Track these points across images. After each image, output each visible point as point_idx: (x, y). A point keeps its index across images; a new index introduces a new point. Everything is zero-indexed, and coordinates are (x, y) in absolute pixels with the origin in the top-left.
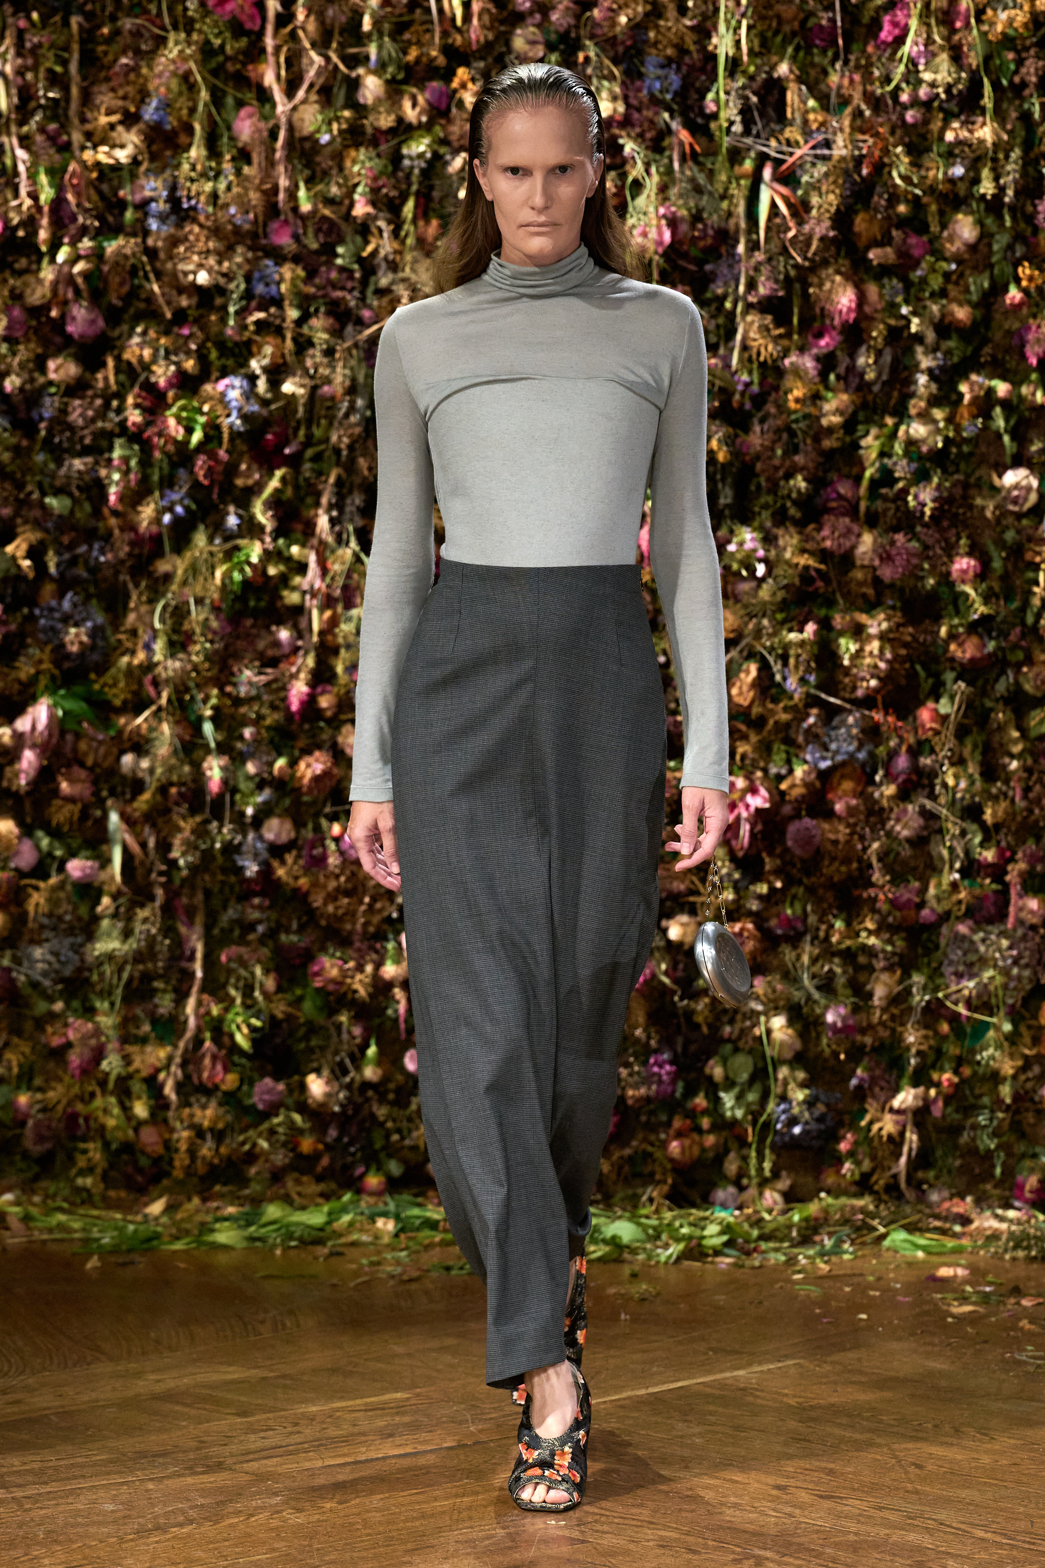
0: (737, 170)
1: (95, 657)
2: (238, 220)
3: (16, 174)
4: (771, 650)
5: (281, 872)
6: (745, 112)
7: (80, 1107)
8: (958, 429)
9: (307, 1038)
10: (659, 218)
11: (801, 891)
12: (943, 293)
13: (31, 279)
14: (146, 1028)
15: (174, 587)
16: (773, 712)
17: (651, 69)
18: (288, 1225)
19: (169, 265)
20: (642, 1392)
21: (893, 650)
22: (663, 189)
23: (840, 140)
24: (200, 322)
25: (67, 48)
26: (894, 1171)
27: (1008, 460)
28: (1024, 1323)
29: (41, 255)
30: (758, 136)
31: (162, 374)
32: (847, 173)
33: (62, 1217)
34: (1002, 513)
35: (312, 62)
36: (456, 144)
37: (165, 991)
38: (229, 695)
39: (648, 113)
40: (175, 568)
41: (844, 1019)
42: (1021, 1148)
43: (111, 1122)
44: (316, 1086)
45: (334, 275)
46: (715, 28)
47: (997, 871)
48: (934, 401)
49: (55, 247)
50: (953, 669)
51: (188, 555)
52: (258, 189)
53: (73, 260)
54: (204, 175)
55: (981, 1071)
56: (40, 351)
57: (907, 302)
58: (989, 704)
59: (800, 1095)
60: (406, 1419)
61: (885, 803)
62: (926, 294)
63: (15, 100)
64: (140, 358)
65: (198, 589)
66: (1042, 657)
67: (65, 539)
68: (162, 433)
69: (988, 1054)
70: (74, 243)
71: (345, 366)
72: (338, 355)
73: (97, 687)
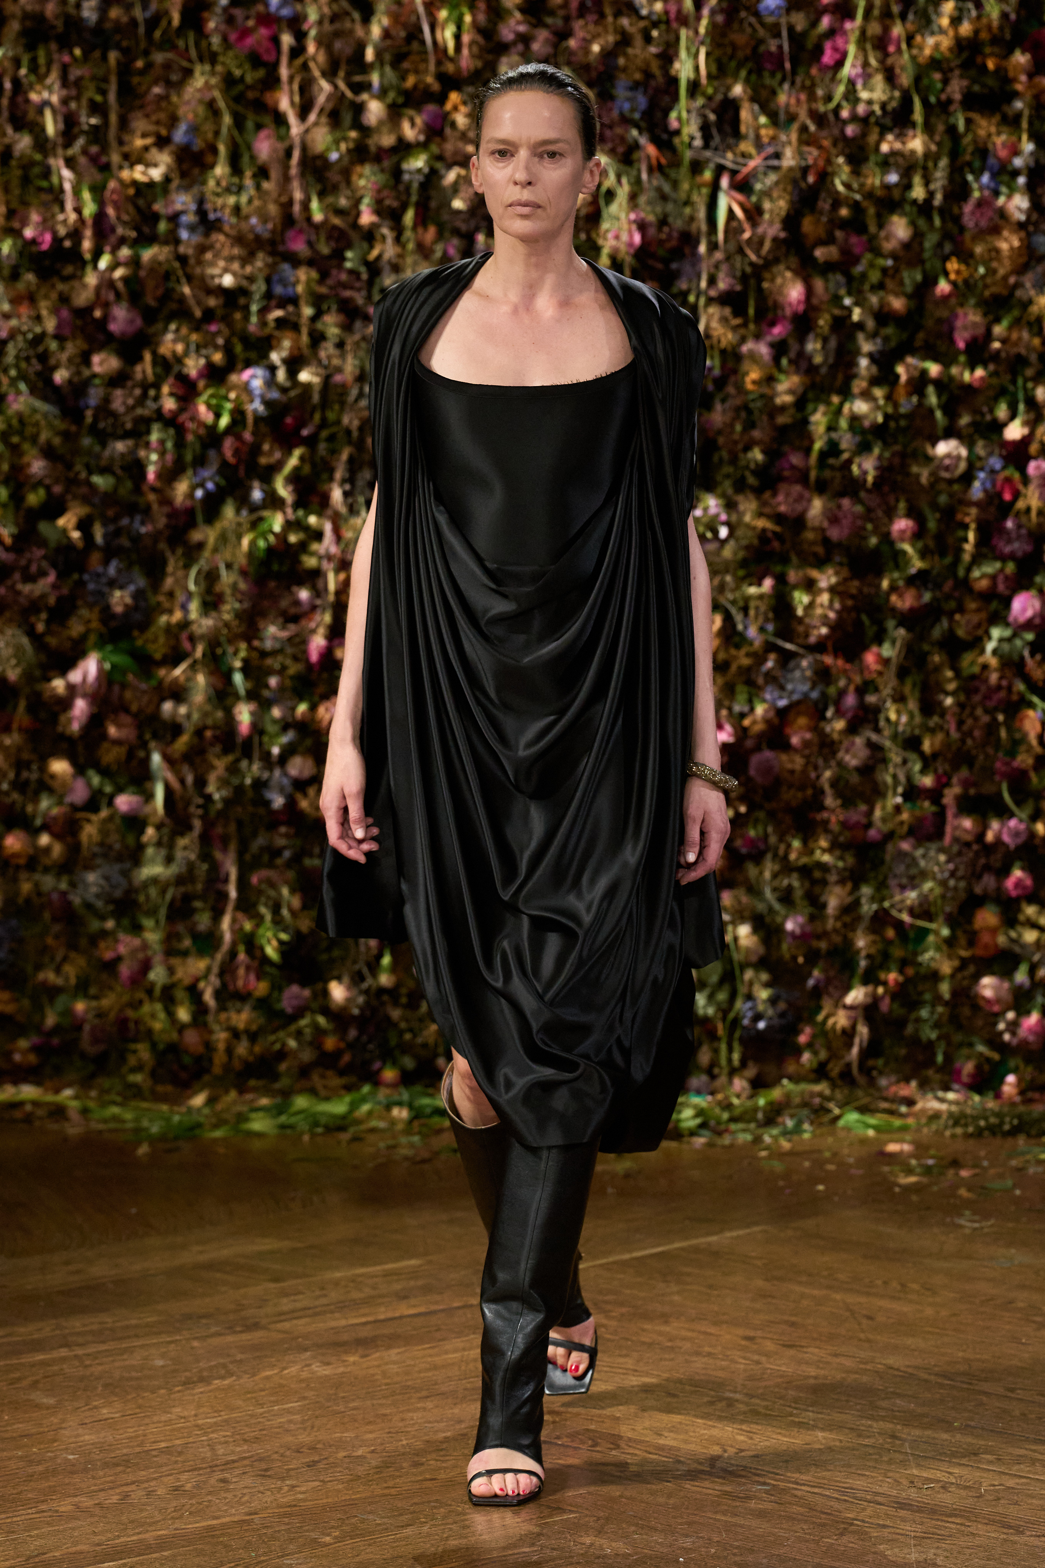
0: (699, 179)
1: (138, 617)
2: (259, 229)
3: (62, 190)
4: (734, 602)
5: (304, 804)
6: (705, 129)
7: (130, 1013)
8: (896, 405)
9: (329, 949)
10: (630, 222)
11: (761, 815)
12: (880, 286)
13: (76, 283)
14: (187, 943)
15: (207, 554)
16: (735, 658)
17: (621, 91)
18: (314, 1115)
19: (198, 271)
20: (627, 1256)
21: (842, 602)
22: (633, 197)
23: (788, 152)
24: (226, 319)
25: (105, 80)
26: (847, 1059)
27: (940, 432)
28: (963, 1192)
29: (83, 263)
30: (716, 149)
31: (193, 366)
32: (795, 182)
33: (115, 1110)
34: (936, 480)
35: (321, 89)
36: (450, 160)
37: (203, 910)
38: (255, 649)
39: (619, 130)
40: (207, 537)
41: (802, 927)
42: (958, 1038)
43: (157, 1026)
44: (338, 992)
45: (344, 277)
46: (676, 54)
47: (935, 795)
48: (875, 381)
49: (97, 254)
50: (894, 617)
51: (219, 526)
52: (276, 201)
53: (112, 267)
54: (228, 190)
55: (923, 971)
56: (85, 347)
57: (849, 294)
58: (926, 647)
59: (764, 994)
60: (420, 1283)
61: (836, 736)
62: (867, 287)
63: (61, 126)
64: (174, 353)
65: (227, 555)
66: (972, 605)
67: (110, 513)
68: (194, 418)
69: (929, 956)
70: (114, 251)
71: (355, 357)
72: (348, 347)
73: (139, 643)
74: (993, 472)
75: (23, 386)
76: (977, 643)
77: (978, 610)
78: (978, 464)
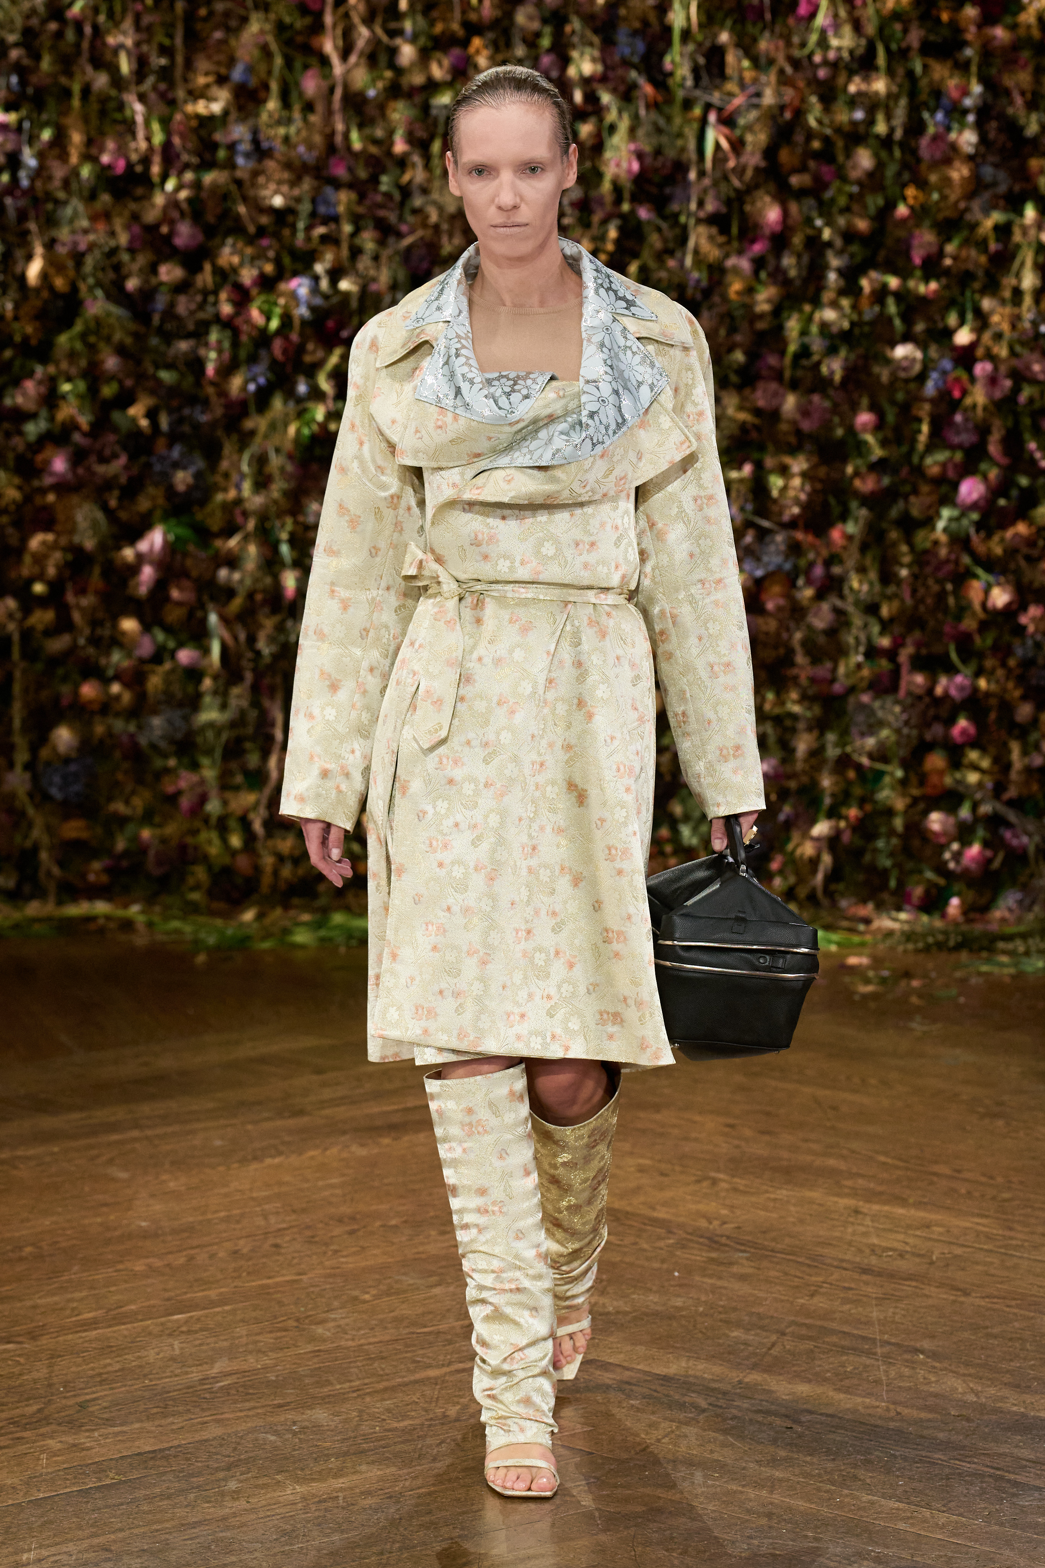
0: (689, 115)
1: (198, 494)
2: (306, 156)
3: (133, 122)
6: (696, 71)
7: (190, 840)
8: (860, 314)
10: (630, 151)
12: (847, 210)
13: (145, 203)
14: (239, 779)
15: (258, 440)
17: (622, 37)
18: (349, 929)
19: (251, 193)
21: (812, 486)
22: (632, 131)
23: (768, 92)
24: (277, 235)
25: (172, 25)
26: (813, 884)
27: (898, 337)
28: (914, 1000)
29: (152, 185)
30: (705, 89)
31: (247, 276)
32: (773, 118)
33: (176, 924)
34: (894, 379)
35: (360, 35)
37: (253, 750)
38: (301, 524)
39: (620, 72)
40: (259, 425)
41: (775, 768)
42: (910, 865)
43: (213, 851)
45: (379, 199)
46: (670, 6)
47: (892, 654)
48: (842, 293)
49: (164, 178)
50: (857, 499)
51: (270, 415)
52: (321, 133)
53: (179, 188)
54: (279, 123)
55: (879, 807)
56: (154, 258)
57: (821, 215)
58: (884, 525)
61: (805, 603)
62: (835, 210)
63: (135, 66)
64: (231, 264)
65: (276, 440)
66: (925, 488)
67: (175, 403)
68: (249, 321)
69: (886, 794)
70: (180, 174)
71: (390, 268)
72: (384, 259)
73: (199, 516)
74: (944, 373)
75: (99, 293)
76: (929, 522)
77: (929, 494)
78: (931, 365)
